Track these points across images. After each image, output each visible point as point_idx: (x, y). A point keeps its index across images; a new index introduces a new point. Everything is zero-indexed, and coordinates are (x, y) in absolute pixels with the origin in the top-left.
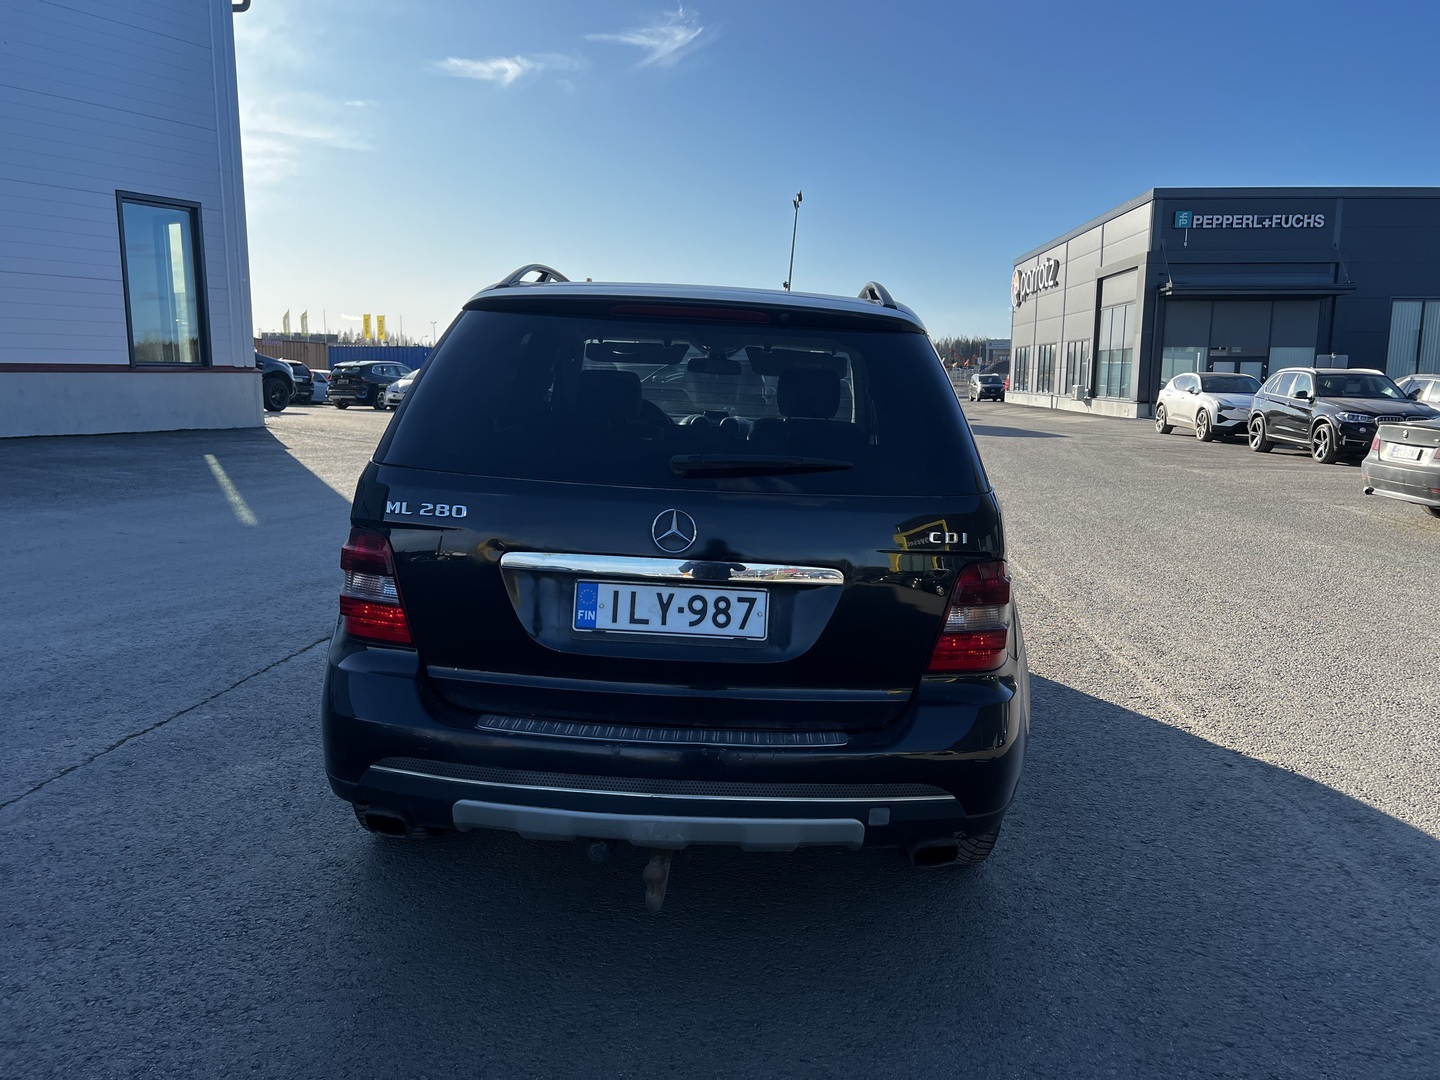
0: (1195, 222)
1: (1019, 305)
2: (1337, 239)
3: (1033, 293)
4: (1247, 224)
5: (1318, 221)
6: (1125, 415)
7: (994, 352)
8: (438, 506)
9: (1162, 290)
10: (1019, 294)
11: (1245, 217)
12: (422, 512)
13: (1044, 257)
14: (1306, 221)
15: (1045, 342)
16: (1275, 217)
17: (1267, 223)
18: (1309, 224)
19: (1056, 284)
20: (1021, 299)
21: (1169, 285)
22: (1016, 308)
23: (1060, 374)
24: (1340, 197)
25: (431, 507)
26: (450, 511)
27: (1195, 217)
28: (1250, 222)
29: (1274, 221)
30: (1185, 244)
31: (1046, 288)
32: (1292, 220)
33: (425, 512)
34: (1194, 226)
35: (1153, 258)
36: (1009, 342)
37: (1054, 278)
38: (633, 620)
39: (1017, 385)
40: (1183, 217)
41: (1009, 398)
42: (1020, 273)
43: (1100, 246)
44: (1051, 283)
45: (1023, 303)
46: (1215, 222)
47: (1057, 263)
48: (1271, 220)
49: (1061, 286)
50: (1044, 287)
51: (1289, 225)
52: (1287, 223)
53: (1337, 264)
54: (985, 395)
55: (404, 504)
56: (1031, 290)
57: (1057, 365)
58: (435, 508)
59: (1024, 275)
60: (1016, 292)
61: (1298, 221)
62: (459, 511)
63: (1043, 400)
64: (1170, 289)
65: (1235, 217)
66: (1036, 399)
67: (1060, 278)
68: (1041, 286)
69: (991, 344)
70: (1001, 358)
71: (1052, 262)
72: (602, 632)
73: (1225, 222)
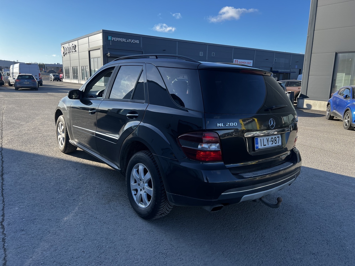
0: (112, 39)
1: (64, 56)
2: (141, 46)
3: (68, 53)
4: (124, 41)
5: (137, 42)
6: (101, 85)
7: (48, 67)
8: (230, 123)
9: (107, 55)
10: (64, 53)
11: (123, 39)
12: (227, 125)
13: (71, 44)
14: (135, 41)
15: (74, 66)
16: (129, 40)
17: (128, 41)
18: (136, 42)
19: (76, 51)
20: (65, 54)
21: (109, 54)
22: (63, 57)
23: (80, 74)
24: (141, 37)
25: (229, 124)
26: (233, 124)
27: (112, 38)
28: (124, 40)
29: (129, 41)
30: (111, 44)
31: (73, 52)
32: (133, 41)
33: (228, 125)
34: (112, 40)
35: (104, 46)
36: (62, 65)
37: (75, 49)
38: (264, 145)
39: (66, 77)
40: (109, 37)
41: (64, 80)
42: (64, 47)
43: (88, 42)
44: (74, 51)
45: (65, 55)
46: (117, 40)
47: (75, 46)
48: (128, 40)
49: (77, 51)
50: (72, 51)
51: (132, 42)
52: (132, 41)
53: (142, 52)
54: (55, 79)
55: (222, 124)
56: (68, 52)
57: (79, 72)
58: (230, 124)
59: (65, 48)
60: (63, 52)
61: (134, 41)
62: (235, 124)
63: (76, 81)
64: (109, 55)
65: (121, 39)
66: (73, 81)
67: (77, 49)
68: (71, 51)
69: (46, 65)
70: (50, 69)
71: (74, 45)
72: (259, 149)
73: (119, 40)
